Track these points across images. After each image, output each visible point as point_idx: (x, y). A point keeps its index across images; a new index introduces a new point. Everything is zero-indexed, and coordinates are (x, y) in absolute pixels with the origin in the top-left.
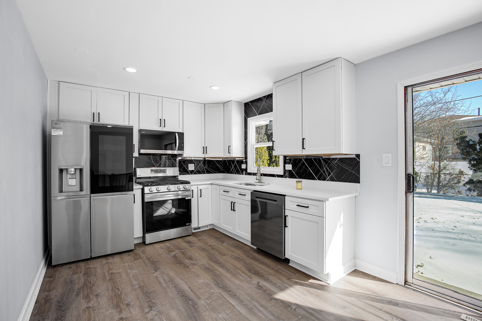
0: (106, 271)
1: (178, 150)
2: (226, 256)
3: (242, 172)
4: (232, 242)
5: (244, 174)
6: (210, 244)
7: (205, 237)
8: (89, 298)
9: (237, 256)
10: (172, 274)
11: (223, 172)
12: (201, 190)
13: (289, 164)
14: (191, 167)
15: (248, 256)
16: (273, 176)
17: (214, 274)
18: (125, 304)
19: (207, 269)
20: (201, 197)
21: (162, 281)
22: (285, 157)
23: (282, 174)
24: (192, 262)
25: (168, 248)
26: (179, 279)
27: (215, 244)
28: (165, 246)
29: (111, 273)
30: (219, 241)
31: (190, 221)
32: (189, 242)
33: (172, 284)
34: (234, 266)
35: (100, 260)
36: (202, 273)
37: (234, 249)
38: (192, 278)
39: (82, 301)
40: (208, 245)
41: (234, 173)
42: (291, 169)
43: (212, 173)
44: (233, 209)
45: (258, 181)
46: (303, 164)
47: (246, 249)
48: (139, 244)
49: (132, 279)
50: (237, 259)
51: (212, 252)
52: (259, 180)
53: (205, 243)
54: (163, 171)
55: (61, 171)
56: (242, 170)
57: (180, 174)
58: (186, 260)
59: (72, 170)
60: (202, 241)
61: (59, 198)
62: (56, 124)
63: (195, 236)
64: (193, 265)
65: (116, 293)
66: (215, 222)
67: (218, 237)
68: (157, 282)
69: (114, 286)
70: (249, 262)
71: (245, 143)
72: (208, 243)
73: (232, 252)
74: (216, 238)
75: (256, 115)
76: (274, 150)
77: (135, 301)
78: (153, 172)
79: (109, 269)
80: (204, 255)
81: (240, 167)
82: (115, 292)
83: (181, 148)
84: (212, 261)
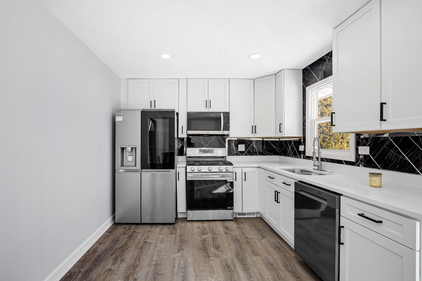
0: (144, 238)
1: (223, 131)
2: (258, 257)
3: (300, 155)
4: (274, 240)
5: (302, 157)
6: (247, 236)
7: (246, 226)
8: (116, 261)
9: (271, 261)
10: (190, 260)
11: (280, 154)
12: (245, 173)
13: (365, 145)
14: (242, 148)
15: (286, 266)
16: (340, 162)
17: (231, 277)
18: (134, 278)
19: (227, 268)
20: (245, 180)
21: (176, 266)
22: (358, 135)
23: (353, 160)
24: (216, 252)
25: (204, 229)
26: (192, 269)
27: (253, 237)
28: (203, 226)
29: (146, 242)
30: (260, 235)
31: (232, 205)
32: (227, 228)
33: (183, 272)
34: (260, 274)
35: (147, 226)
36: (219, 270)
37: (272, 250)
38: (205, 273)
39: (111, 261)
40: (245, 236)
41: (290, 155)
42: (368, 153)
43: (266, 155)
44: (276, 200)
45: (317, 168)
46: (391, 146)
47: (288, 255)
48: (182, 219)
49: (156, 253)
50: (270, 265)
51: (244, 246)
52: (318, 166)
53: (243, 232)
54: (211, 152)
55: (123, 149)
56: (300, 153)
57: (229, 155)
58: (212, 248)
59: (129, 149)
60: (241, 229)
61: (121, 171)
62: (118, 112)
63: (236, 222)
64: (216, 256)
65: (135, 264)
66: (262, 211)
67: (261, 229)
68: (172, 265)
69: (139, 255)
70: (283, 276)
71: (303, 119)
72: (245, 234)
73: (269, 253)
74: (258, 230)
75: (317, 81)
76: (334, 125)
77: (142, 278)
78: (201, 152)
79: (147, 238)
80: (234, 248)
81: (298, 148)
82: (136, 262)
83: (227, 128)
84: (238, 259)
